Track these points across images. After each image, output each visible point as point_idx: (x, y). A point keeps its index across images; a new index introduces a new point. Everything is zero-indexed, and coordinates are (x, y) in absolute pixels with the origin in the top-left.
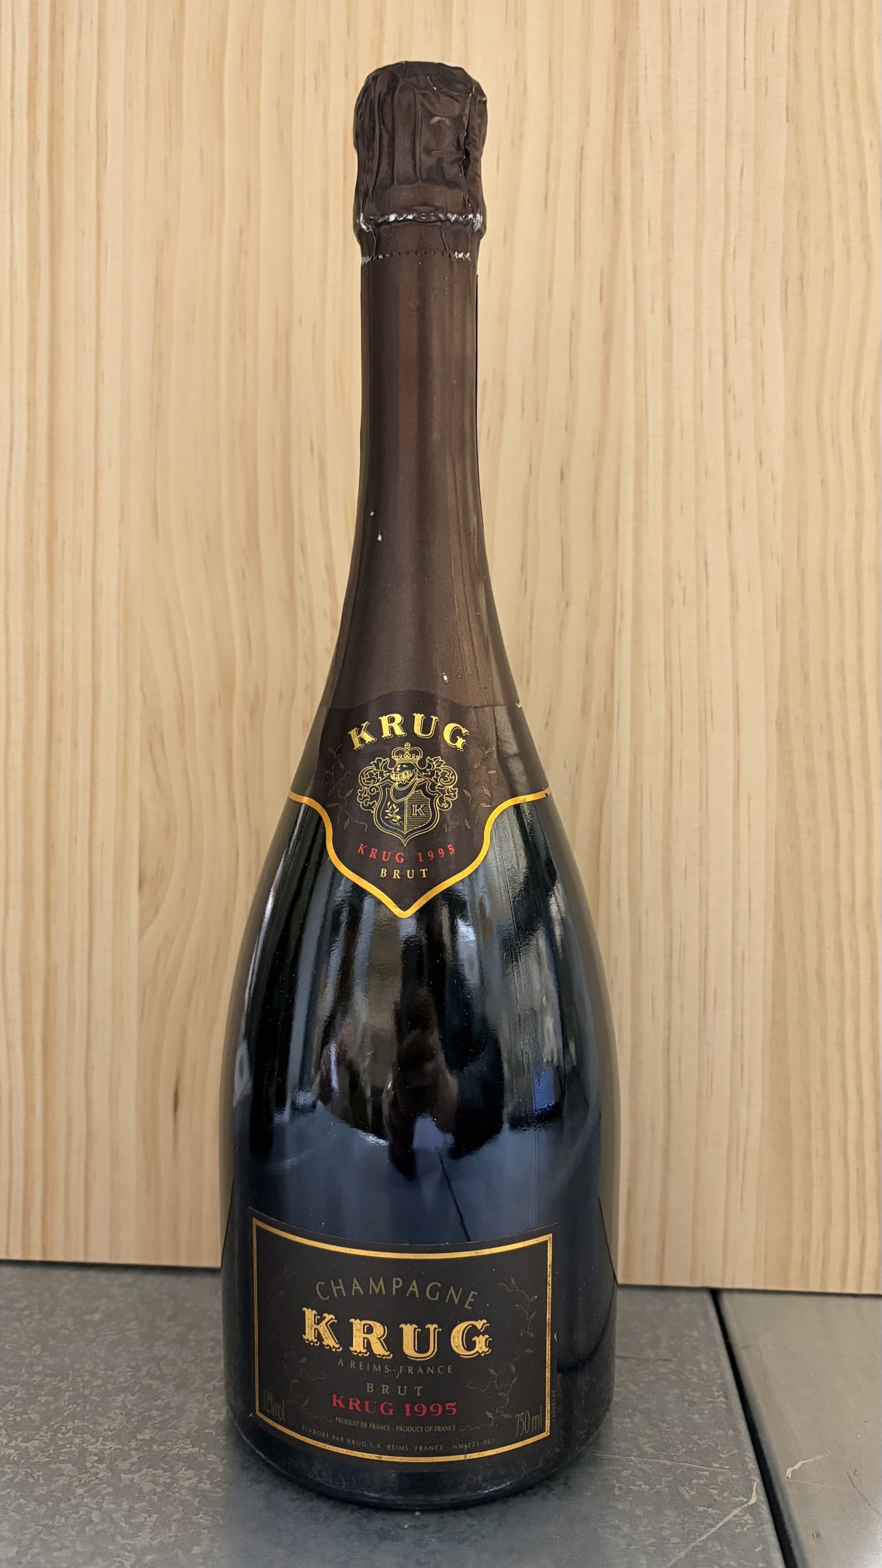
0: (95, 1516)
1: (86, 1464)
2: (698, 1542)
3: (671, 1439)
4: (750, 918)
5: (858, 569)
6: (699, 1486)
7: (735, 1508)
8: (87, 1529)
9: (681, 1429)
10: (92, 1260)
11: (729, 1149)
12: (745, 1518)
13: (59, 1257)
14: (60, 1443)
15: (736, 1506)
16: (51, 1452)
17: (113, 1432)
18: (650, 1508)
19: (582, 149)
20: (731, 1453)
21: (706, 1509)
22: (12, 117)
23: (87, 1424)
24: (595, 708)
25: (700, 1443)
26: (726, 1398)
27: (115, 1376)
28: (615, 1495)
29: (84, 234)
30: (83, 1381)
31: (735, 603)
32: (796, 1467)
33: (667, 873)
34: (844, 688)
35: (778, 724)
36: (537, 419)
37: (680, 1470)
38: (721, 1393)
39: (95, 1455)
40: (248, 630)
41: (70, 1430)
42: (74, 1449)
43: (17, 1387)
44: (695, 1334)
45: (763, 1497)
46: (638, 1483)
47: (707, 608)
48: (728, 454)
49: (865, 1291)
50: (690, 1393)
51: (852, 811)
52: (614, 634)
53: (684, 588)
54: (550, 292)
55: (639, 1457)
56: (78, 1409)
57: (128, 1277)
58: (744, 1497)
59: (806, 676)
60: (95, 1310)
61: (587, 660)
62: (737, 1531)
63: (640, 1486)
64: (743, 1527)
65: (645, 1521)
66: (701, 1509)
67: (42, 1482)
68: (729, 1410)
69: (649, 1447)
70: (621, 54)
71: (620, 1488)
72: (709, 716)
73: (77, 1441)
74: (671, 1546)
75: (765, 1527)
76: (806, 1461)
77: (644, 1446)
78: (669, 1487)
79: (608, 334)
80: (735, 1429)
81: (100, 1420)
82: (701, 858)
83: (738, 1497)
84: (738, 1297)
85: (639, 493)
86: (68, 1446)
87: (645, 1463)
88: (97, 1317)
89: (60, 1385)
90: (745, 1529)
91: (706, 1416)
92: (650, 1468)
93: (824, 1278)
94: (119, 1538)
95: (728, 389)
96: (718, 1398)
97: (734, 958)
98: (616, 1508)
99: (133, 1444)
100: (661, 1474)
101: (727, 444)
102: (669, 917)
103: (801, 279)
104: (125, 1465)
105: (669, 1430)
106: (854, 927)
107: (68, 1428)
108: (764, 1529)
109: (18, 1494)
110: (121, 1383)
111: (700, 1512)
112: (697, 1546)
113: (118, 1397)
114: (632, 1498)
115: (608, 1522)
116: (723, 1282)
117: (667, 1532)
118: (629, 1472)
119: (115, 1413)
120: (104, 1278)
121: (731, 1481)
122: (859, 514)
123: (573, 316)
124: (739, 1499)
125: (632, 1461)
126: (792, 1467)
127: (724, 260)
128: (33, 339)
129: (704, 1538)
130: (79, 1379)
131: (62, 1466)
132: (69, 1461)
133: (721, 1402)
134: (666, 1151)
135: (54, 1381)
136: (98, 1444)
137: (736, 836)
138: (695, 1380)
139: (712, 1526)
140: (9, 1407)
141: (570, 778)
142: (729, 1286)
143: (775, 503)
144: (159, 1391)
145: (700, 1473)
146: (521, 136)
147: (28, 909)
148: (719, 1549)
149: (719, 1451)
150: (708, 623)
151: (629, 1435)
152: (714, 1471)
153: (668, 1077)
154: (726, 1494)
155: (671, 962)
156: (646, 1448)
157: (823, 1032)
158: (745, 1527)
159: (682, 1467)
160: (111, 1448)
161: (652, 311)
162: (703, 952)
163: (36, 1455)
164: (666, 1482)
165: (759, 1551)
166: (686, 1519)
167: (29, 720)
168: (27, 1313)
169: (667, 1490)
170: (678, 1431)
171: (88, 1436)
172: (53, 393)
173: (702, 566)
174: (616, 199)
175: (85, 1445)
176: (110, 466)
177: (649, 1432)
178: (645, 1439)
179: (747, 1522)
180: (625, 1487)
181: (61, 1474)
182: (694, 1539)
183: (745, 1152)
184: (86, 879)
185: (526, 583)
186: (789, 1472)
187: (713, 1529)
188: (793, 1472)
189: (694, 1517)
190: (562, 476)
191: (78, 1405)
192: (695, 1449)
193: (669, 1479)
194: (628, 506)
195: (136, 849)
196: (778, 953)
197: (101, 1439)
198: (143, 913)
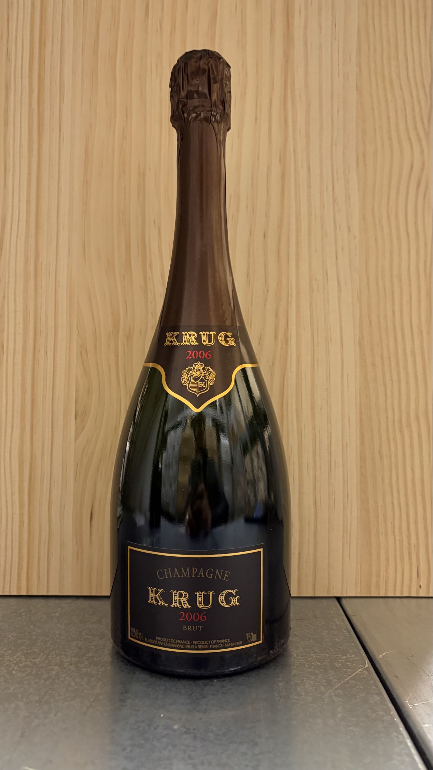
0: (73, 684)
1: (64, 666)
2: (345, 680)
3: (327, 647)
4: (349, 427)
5: (391, 277)
6: (342, 662)
7: (359, 669)
8: (70, 688)
9: (331, 644)
10: (50, 594)
11: (343, 532)
13: (35, 593)
14: (50, 659)
15: (359, 668)
16: (47, 662)
17: (74, 654)
18: (322, 670)
19: (271, 100)
20: (354, 651)
21: (346, 670)
22: (22, 78)
23: (61, 652)
24: (281, 336)
25: (340, 648)
26: (349, 633)
27: (71, 635)
29: (53, 129)
31: (340, 290)
32: (384, 654)
33: (313, 408)
34: (387, 327)
35: (359, 343)
36: (253, 211)
38: (347, 631)
39: (68, 662)
40: (126, 302)
42: (57, 661)
43: (26, 640)
44: (332, 612)
45: (370, 665)
46: (315, 662)
47: (328, 293)
48: (335, 227)
49: (405, 595)
50: (333, 632)
51: (392, 380)
52: (288, 304)
53: (318, 285)
54: (258, 158)
55: (314, 654)
57: (69, 601)
58: (363, 665)
59: (371, 322)
60: (56, 612)
61: (277, 315)
62: (361, 676)
63: (316, 663)
64: (363, 675)
65: (321, 675)
66: (344, 670)
67: (44, 672)
68: (350, 636)
69: (319, 650)
70: (287, 61)
71: (307, 664)
72: (330, 340)
74: (334, 682)
75: (373, 675)
76: (387, 652)
79: (283, 177)
80: (354, 642)
81: (67, 650)
82: (327, 402)
84: (348, 600)
85: (298, 243)
86: (54, 660)
87: (317, 655)
88: (57, 615)
89: (45, 639)
90: (365, 676)
91: (341, 639)
92: (320, 657)
93: (386, 590)
94: (85, 691)
95: (335, 200)
96: (346, 632)
97: (343, 446)
98: (307, 671)
99: (85, 658)
100: (325, 659)
101: (335, 223)
102: (314, 429)
103: (364, 155)
104: (83, 666)
105: (326, 644)
106: (394, 431)
107: (53, 653)
108: (373, 676)
109: (35, 678)
110: (74, 637)
111: (344, 671)
112: (345, 682)
113: (74, 642)
114: (313, 668)
115: (304, 676)
116: (342, 594)
117: (331, 678)
118: (311, 659)
119: (74, 648)
120: (57, 601)
121: (356, 660)
122: (391, 252)
123: (268, 168)
124: (360, 666)
125: (311, 655)
126: (382, 654)
127: (332, 147)
128: (29, 173)
129: (348, 679)
130: (54, 637)
131: (53, 667)
132: (56, 665)
133: (347, 634)
134: (315, 534)
136: (69, 658)
137: (342, 392)
138: (335, 627)
139: (350, 675)
140: (23, 647)
141: (270, 367)
142: (345, 595)
143: (356, 248)
145: (342, 658)
146: (245, 93)
147: (23, 429)
148: (355, 682)
149: (349, 650)
150: (328, 299)
152: (348, 657)
153: (316, 500)
154: (354, 664)
155: (316, 448)
156: (317, 651)
157: (383, 479)
158: (364, 675)
159: (334, 656)
160: (75, 660)
161: (302, 167)
162: (329, 443)
163: (40, 664)
164: (327, 661)
165: (372, 683)
166: (338, 673)
167: (25, 342)
168: (23, 614)
169: (328, 664)
171: (63, 656)
172: (38, 197)
173: (325, 275)
174: (286, 121)
175: (62, 659)
176: (64, 229)
177: (318, 645)
178: (316, 648)
179: (365, 673)
180: (310, 664)
181: (53, 670)
182: (343, 680)
183: (350, 533)
184: (51, 415)
185: (249, 282)
186: (381, 656)
187: (351, 676)
188: (382, 656)
189: (342, 672)
190: (264, 236)
191: (56, 646)
192: (338, 650)
193: (328, 660)
194: (293, 249)
195: (74, 400)
196: (362, 443)
197: (69, 657)
198: (77, 430)
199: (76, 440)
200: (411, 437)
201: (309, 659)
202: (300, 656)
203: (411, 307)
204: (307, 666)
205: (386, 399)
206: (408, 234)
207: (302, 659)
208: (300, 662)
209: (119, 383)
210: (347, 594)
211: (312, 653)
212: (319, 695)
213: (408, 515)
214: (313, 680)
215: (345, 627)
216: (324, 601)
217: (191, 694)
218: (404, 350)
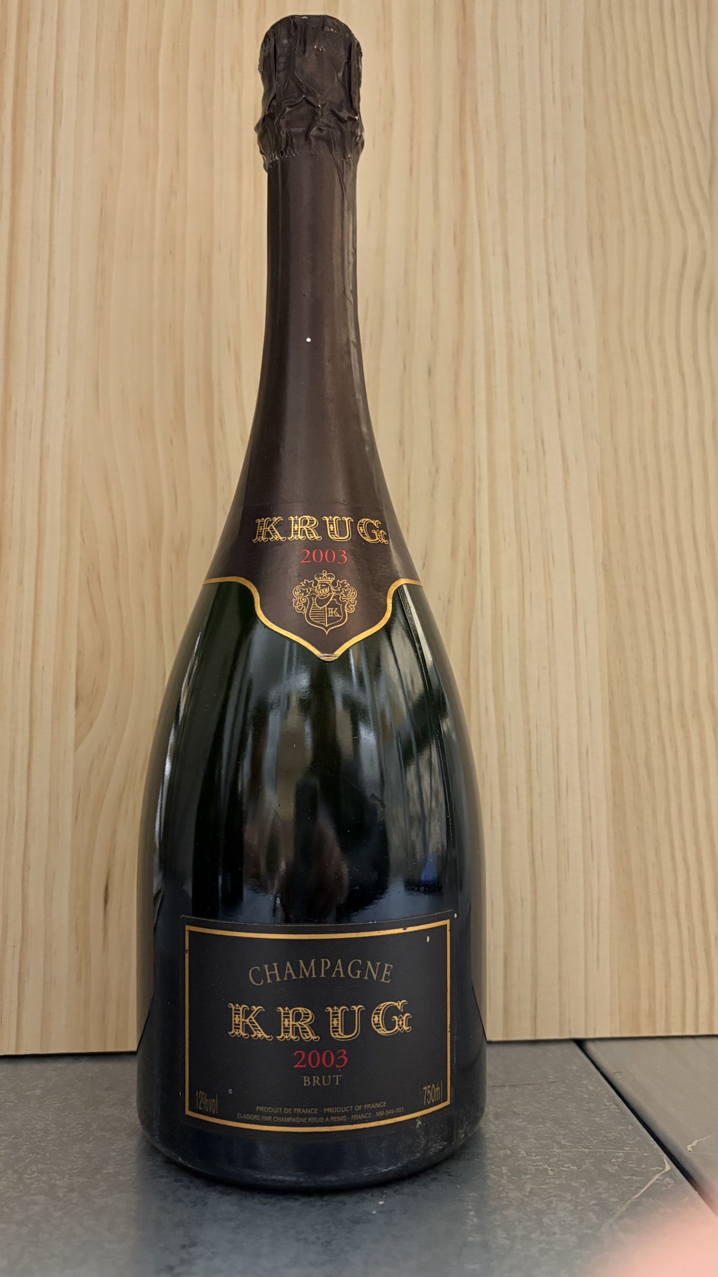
0: (78, 1231)
1: (58, 1194)
3: (582, 1134)
4: (591, 719)
5: (656, 448)
6: (619, 1163)
7: (656, 1173)
8: (73, 1241)
9: (588, 1128)
10: (23, 1052)
11: (585, 914)
12: (666, 1180)
14: (28, 1181)
16: (21, 1188)
17: (78, 1170)
18: (584, 1181)
19: (437, 137)
20: (635, 1140)
21: (631, 1177)
23: (50, 1166)
24: (462, 552)
25: (608, 1135)
26: (617, 1105)
27: (67, 1131)
28: (550, 1175)
29: (40, 172)
30: (37, 1137)
31: (566, 471)
32: (694, 1144)
33: (524, 684)
34: (652, 539)
35: (604, 565)
36: (409, 329)
37: (598, 1154)
38: (611, 1103)
39: (64, 1187)
40: (175, 487)
41: (35, 1171)
42: (42, 1185)
44: (575, 1068)
45: (674, 1167)
46: (566, 1165)
47: (546, 476)
48: (556, 360)
49: (701, 1033)
50: (586, 1104)
51: (664, 632)
52: (474, 494)
53: (527, 460)
54: (416, 236)
55: (560, 1148)
56: (38, 1156)
57: (60, 1064)
58: (659, 1167)
59: (623, 528)
60: (35, 1088)
61: (454, 513)
62: (664, 1189)
63: (569, 1167)
64: (666, 1187)
65: (583, 1190)
66: (627, 1177)
67: (17, 1209)
68: (623, 1113)
69: (567, 1142)
70: (464, 73)
71: (551, 1170)
72: (551, 559)
73: (44, 1178)
74: (612, 1204)
75: (685, 1185)
76: (700, 1140)
77: (561, 1141)
78: (593, 1166)
79: (461, 270)
80: (632, 1125)
81: (63, 1162)
82: (550, 672)
83: (654, 1167)
84: (599, 1044)
85: (490, 387)
86: (36, 1183)
87: (566, 1152)
88: (38, 1092)
89: (16, 1141)
90: (669, 1187)
91: (606, 1118)
92: (572, 1155)
93: (668, 1023)
94: (106, 1245)
95: (552, 313)
96: (610, 1106)
97: (580, 753)
98: (554, 1184)
99: (99, 1176)
100: (583, 1158)
101: (554, 353)
102: (527, 720)
103: (602, 237)
104: (96, 1193)
105: (578, 1129)
106: (672, 724)
107: (33, 1169)
108: (683, 1187)
110: (76, 1135)
111: (626, 1179)
112: (634, 1203)
113: (74, 1146)
114: (565, 1176)
115: (551, 1193)
116: (586, 1034)
117: (604, 1196)
118: (555, 1159)
119: (75, 1157)
120: (37, 1066)
121: (644, 1157)
122: (654, 406)
123: (434, 254)
124: (656, 1168)
125: (555, 1152)
126: (691, 1144)
127: (545, 221)
129: (637, 1196)
130: (33, 1136)
131: (35, 1198)
132: (41, 1194)
133: (615, 1108)
134: (534, 919)
135: (10, 1139)
136: (66, 1179)
137: (576, 653)
138: (587, 1096)
139: (642, 1188)
141: (444, 608)
142: (592, 1036)
143: (592, 397)
144: (113, 1139)
145: (616, 1154)
146: (391, 124)
148: (653, 1202)
149: (625, 1140)
150: (546, 487)
151: (546, 1135)
152: (627, 1153)
153: (533, 854)
154: (643, 1166)
155: (530, 758)
156: (563, 1142)
157: (653, 814)
159: (600, 1152)
160: (79, 1181)
161: (494, 254)
162: (556, 749)
164: (590, 1163)
166: (617, 1185)
169: (593, 1168)
170: (587, 1129)
171: (55, 1175)
172: (10, 294)
173: (540, 443)
174: (464, 173)
175: (53, 1181)
176: (59, 352)
177: (563, 1132)
178: (561, 1137)
179: (668, 1183)
180: (556, 1169)
181: (36, 1203)
182: (630, 1198)
183: (598, 918)
184: (28, 698)
185: (404, 452)
186: (689, 1147)
187: (643, 1190)
188: (692, 1147)
189: (623, 1183)
190: (430, 372)
191: (38, 1154)
192: (605, 1140)
193: (591, 1160)
194: (481, 397)
195: (74, 671)
196: (615, 749)
197: (67, 1176)
198: (78, 727)
199: (76, 747)
200: (701, 736)
201: (552, 1160)
202: (534, 1154)
203: (692, 503)
204: (551, 1173)
205: (655, 667)
206: (682, 375)
207: (538, 1161)
208: (537, 1165)
209: (160, 638)
210: (595, 1034)
211: (557, 1149)
212: (590, 1231)
213: (701, 881)
214: (570, 1201)
215: (607, 1096)
216: (553, 1047)
217: (329, 1243)
218: (684, 579)
